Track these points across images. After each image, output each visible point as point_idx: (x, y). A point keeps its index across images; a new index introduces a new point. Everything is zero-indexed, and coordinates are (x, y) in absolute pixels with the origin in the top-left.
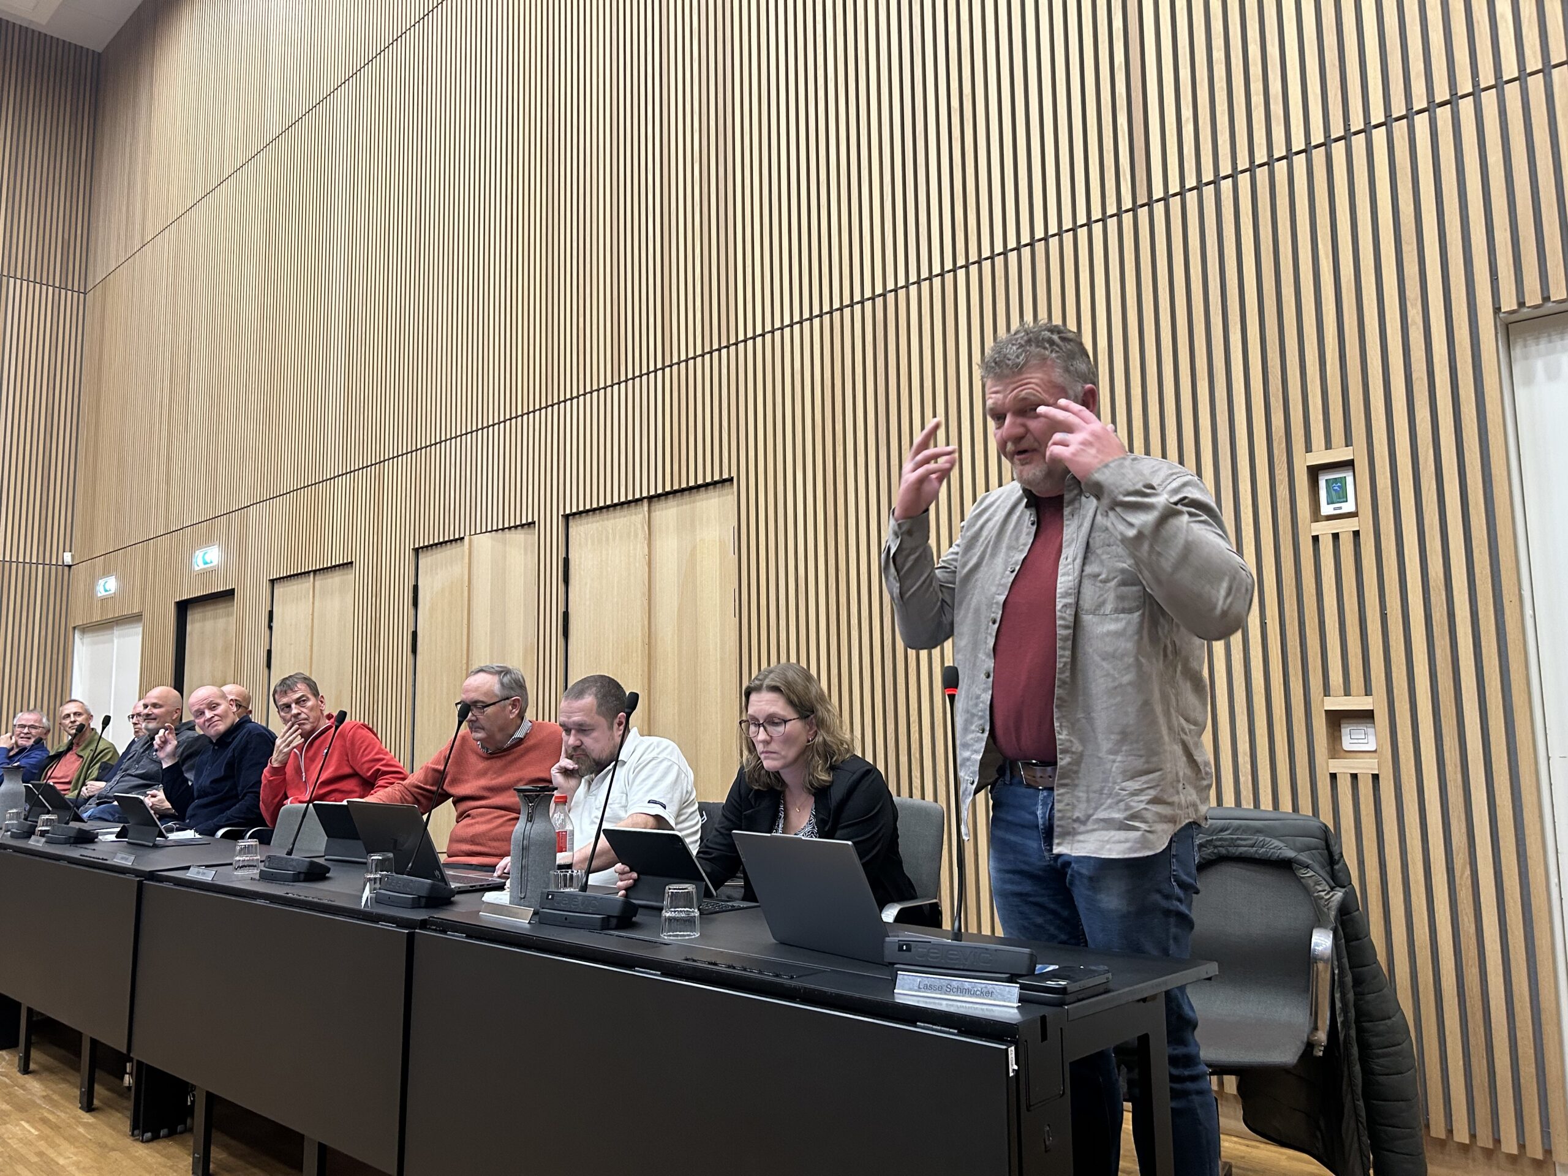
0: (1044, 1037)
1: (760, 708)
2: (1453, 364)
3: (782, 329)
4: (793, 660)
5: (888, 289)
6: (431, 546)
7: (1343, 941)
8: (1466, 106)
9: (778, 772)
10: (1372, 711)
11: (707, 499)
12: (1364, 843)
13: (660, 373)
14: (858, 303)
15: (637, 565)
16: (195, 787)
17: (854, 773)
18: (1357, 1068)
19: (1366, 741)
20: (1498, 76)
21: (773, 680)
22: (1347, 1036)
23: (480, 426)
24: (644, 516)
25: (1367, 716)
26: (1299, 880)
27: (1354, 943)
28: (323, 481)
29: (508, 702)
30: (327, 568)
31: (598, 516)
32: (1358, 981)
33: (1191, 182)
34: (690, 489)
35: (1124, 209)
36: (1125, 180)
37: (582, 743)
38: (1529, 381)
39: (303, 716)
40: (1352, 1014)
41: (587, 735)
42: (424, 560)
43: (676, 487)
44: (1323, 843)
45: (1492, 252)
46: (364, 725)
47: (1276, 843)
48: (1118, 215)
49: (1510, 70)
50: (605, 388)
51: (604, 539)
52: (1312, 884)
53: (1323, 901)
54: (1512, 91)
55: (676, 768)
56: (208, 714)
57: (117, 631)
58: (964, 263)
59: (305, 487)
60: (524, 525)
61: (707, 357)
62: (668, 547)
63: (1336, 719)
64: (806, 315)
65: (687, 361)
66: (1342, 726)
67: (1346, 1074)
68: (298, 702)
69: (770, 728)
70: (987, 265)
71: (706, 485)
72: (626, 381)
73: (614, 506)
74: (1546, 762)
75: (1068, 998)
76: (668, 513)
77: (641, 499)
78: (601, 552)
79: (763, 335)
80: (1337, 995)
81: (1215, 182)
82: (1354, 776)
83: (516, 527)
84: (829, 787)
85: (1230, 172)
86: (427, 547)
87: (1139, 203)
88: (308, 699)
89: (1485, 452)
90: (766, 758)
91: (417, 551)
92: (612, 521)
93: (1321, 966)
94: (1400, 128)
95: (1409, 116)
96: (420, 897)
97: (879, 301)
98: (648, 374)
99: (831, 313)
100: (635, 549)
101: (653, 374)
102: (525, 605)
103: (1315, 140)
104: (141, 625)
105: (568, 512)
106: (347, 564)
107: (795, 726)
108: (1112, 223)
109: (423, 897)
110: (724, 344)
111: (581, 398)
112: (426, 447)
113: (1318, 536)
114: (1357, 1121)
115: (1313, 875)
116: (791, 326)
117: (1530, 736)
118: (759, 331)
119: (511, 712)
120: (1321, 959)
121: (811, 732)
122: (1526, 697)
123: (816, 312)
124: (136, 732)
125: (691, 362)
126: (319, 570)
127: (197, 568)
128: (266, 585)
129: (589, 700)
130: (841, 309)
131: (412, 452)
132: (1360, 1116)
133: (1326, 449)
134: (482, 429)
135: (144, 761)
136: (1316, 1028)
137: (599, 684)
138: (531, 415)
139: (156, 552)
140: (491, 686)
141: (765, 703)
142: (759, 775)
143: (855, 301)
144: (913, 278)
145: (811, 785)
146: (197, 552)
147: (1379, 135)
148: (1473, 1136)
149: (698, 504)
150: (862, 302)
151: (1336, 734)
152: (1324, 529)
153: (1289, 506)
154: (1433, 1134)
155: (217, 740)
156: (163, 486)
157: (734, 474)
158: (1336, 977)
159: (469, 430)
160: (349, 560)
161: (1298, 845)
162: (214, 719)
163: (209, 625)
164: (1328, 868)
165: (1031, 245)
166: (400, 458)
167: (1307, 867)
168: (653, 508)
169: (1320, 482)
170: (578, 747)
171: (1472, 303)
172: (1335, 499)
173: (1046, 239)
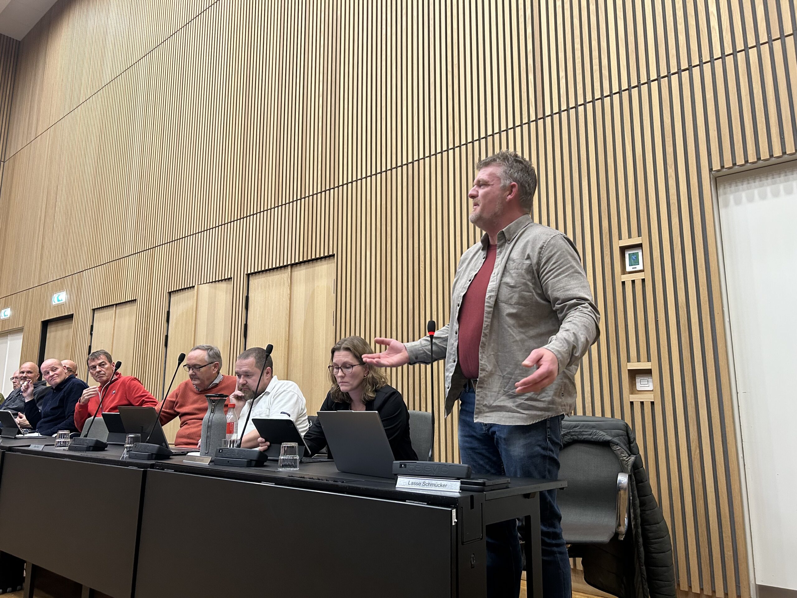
0: (472, 507)
1: (339, 359)
2: (689, 196)
3: (361, 179)
4: (358, 335)
5: (415, 160)
6: (178, 291)
7: (635, 482)
8: (696, 71)
9: (347, 393)
10: (651, 370)
11: (321, 266)
12: (647, 438)
13: (299, 201)
14: (399, 166)
15: (284, 299)
16: (42, 412)
17: (386, 394)
18: (642, 549)
19: (648, 385)
20: (712, 57)
21: (346, 344)
22: (637, 532)
23: (206, 229)
24: (289, 274)
25: (648, 372)
26: (613, 451)
27: (640, 484)
28: (123, 258)
29: (212, 365)
30: (123, 303)
31: (264, 275)
32: (642, 504)
33: (564, 107)
34: (312, 260)
35: (531, 120)
36: (532, 106)
37: (247, 382)
38: (726, 205)
39: (102, 372)
40: (639, 520)
41: (249, 378)
42: (173, 298)
43: (305, 259)
44: (625, 432)
45: (708, 142)
46: (136, 379)
47: (602, 433)
48: (528, 123)
49: (717, 53)
50: (271, 209)
51: (267, 286)
52: (619, 453)
53: (625, 461)
54: (718, 64)
55: (296, 396)
56: (51, 373)
57: (10, 337)
58: (452, 147)
59: (113, 261)
60: (226, 279)
61: (323, 193)
62: (300, 290)
63: (634, 374)
64: (374, 172)
65: (313, 195)
66: (636, 378)
67: (636, 552)
68: (100, 365)
69: (344, 370)
70: (464, 148)
71: (321, 258)
72: (282, 205)
73: (273, 269)
74: (736, 395)
75: (486, 488)
76: (301, 273)
77: (287, 266)
78: (265, 293)
79: (352, 182)
80: (632, 511)
81: (576, 107)
82: (642, 403)
83: (222, 280)
84: (373, 400)
85: (582, 102)
86: (175, 291)
87: (539, 117)
88: (106, 364)
89: (705, 240)
90: (342, 385)
91: (170, 293)
92: (272, 277)
93: (622, 492)
94: (665, 82)
95: (669, 76)
96: (152, 454)
97: (410, 166)
98: (293, 202)
99: (386, 171)
100: (283, 291)
101: (295, 202)
102: (225, 320)
103: (624, 87)
104: (23, 334)
105: (249, 272)
106: (133, 300)
107: (357, 369)
108: (525, 127)
109: (154, 454)
110: (332, 187)
111: (258, 214)
112: (177, 240)
113: (624, 282)
114: (642, 577)
115: (620, 449)
116: (366, 178)
117: (728, 381)
118: (350, 180)
119: (214, 370)
120: (622, 488)
121: (366, 372)
122: (726, 361)
123: (379, 171)
124: (14, 387)
125: (315, 196)
126: (119, 304)
127: (54, 303)
128: (90, 313)
129: (251, 360)
130: (391, 170)
131: (170, 242)
132: (644, 575)
133: (629, 238)
134: (207, 230)
135: (17, 401)
136: (619, 525)
137: (257, 352)
138: (232, 223)
139: (33, 296)
140: (203, 357)
141: (342, 357)
142: (338, 395)
143: (398, 165)
144: (427, 154)
145: (365, 399)
146: (55, 295)
147: (654, 85)
148: (702, 589)
149: (316, 268)
150: (402, 166)
151: (633, 382)
152: (627, 278)
153: (610, 266)
154: (682, 589)
155: (56, 387)
156: (39, 261)
157: (335, 252)
158: (631, 501)
159: (200, 231)
160: (135, 299)
161: (613, 434)
162: (54, 376)
163: (59, 333)
164: (628, 446)
165: (486, 138)
166: (164, 245)
167: (617, 445)
168: (293, 270)
169: (626, 255)
170: (245, 384)
171: (699, 166)
172: (633, 264)
173: (493, 135)
